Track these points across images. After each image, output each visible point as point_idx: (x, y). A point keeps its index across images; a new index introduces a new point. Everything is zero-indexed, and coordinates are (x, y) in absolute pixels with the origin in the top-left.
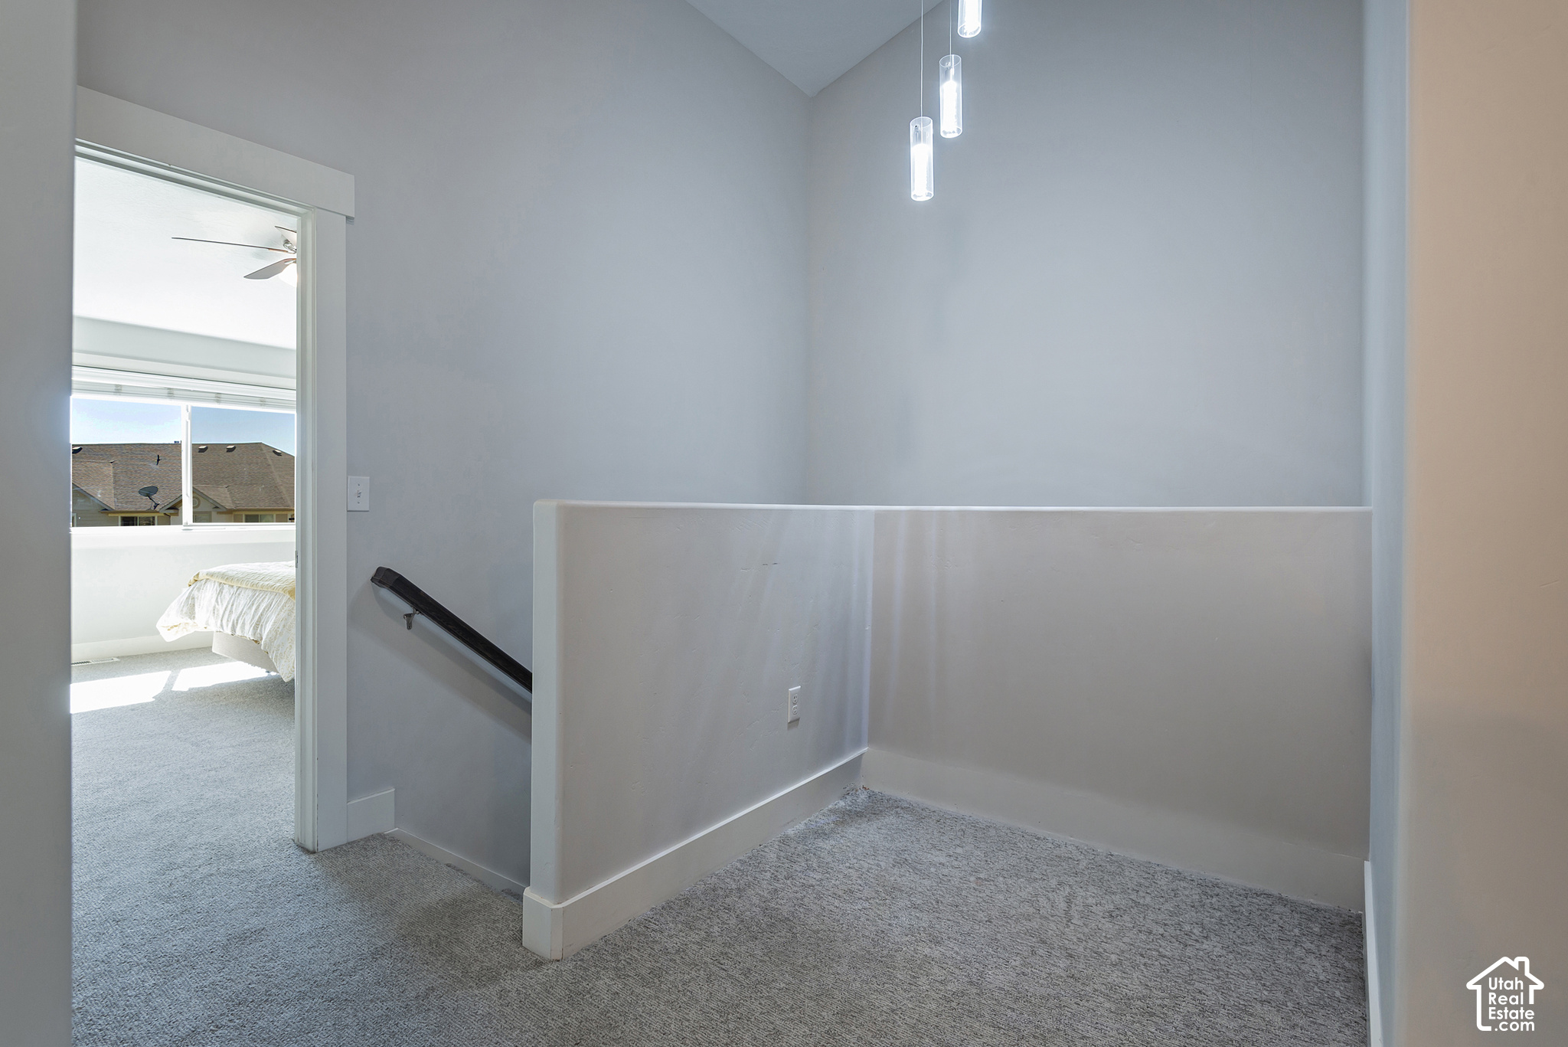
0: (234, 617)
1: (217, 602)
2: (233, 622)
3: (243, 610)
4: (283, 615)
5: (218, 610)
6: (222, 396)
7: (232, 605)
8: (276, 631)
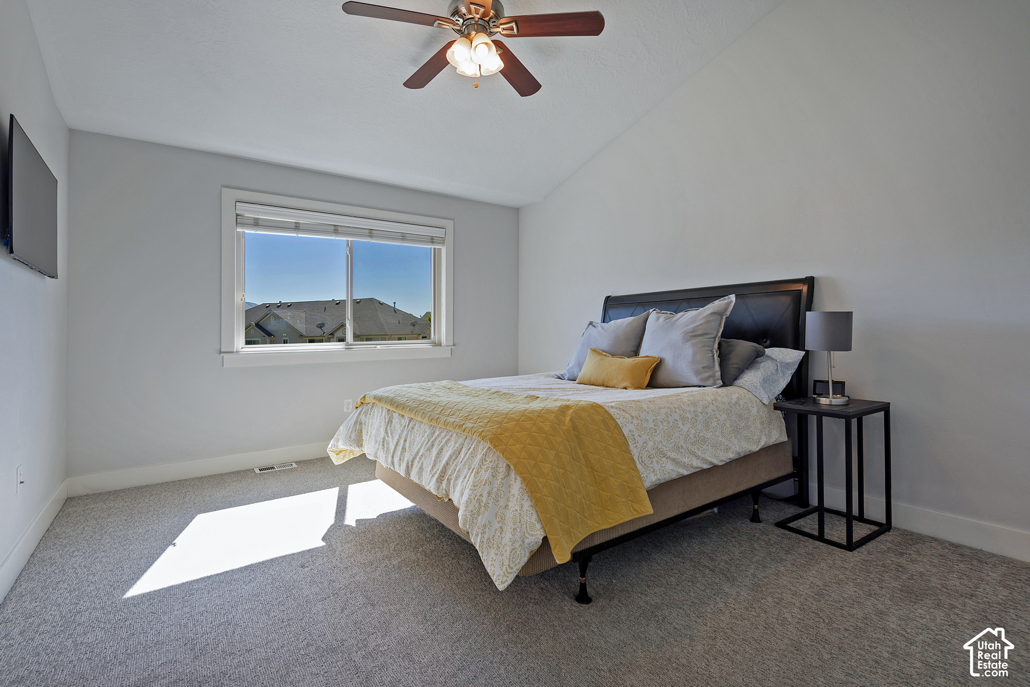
0: (408, 456)
1: (387, 433)
2: (408, 463)
3: (419, 449)
4: (485, 475)
5: (388, 444)
6: (374, 232)
7: (405, 441)
8: (479, 501)
